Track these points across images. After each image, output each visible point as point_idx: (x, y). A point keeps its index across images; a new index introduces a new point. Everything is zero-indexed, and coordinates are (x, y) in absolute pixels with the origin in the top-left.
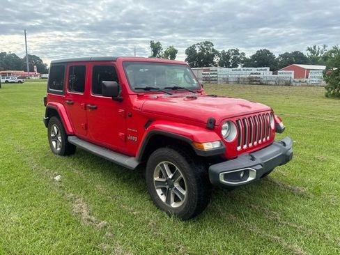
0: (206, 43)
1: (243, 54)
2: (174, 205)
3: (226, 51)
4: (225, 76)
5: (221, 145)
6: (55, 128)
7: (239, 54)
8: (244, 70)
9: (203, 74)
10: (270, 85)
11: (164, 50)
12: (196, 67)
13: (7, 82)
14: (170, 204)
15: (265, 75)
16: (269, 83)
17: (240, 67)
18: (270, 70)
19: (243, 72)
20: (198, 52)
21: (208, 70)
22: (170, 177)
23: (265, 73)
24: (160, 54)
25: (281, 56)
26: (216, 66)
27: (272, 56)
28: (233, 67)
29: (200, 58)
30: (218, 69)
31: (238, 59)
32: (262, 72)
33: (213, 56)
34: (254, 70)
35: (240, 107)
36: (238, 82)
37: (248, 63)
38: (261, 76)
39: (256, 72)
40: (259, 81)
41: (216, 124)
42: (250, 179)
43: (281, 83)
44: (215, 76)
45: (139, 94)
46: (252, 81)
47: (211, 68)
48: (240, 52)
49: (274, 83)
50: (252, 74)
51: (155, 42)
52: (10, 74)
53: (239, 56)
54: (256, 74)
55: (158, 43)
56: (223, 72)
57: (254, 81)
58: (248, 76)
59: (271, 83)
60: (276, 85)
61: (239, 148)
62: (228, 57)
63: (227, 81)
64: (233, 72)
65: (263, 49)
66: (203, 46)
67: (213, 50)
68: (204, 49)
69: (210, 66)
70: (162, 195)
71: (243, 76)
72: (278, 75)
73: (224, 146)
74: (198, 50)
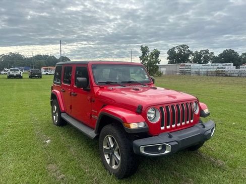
0: (183, 46)
1: (212, 53)
2: (114, 167)
3: (199, 51)
4: (197, 70)
5: (145, 125)
6: (55, 107)
7: (209, 53)
8: (212, 65)
9: (180, 68)
10: (233, 76)
11: (150, 52)
12: (176, 63)
13: (47, 74)
14: (112, 166)
15: (229, 69)
16: (233, 75)
17: (209, 63)
18: (234, 65)
19: (211, 67)
20: (177, 52)
21: (184, 66)
22: (112, 146)
23: (230, 67)
24: (148, 54)
25: (244, 54)
26: (191, 62)
27: (236, 54)
28: (204, 63)
29: (178, 57)
30: (192, 65)
31: (208, 57)
32: (227, 67)
33: (188, 55)
34: (220, 65)
35: (167, 97)
36: (207, 74)
37: (216, 60)
38: (226, 70)
39: (222, 66)
40: (224, 74)
41: (143, 110)
42: (167, 152)
43: (243, 75)
44: (189, 70)
45: (101, 86)
46: (218, 74)
47: (186, 64)
48: (209, 52)
49: (237, 75)
50: (218, 68)
51: (144, 47)
52: (50, 69)
53: (208, 55)
54: (222, 68)
55: (147, 47)
56: (196, 67)
57: (220, 74)
58: (215, 70)
59: (234, 75)
60: (238, 76)
61: (163, 128)
62: (200, 56)
63: (198, 73)
64: (203, 67)
65: (228, 49)
66: (181, 48)
67: (189, 51)
68: (181, 50)
69: (186, 63)
70: (108, 159)
71: (211, 70)
72: (240, 69)
73: (147, 126)
74: (177, 51)
